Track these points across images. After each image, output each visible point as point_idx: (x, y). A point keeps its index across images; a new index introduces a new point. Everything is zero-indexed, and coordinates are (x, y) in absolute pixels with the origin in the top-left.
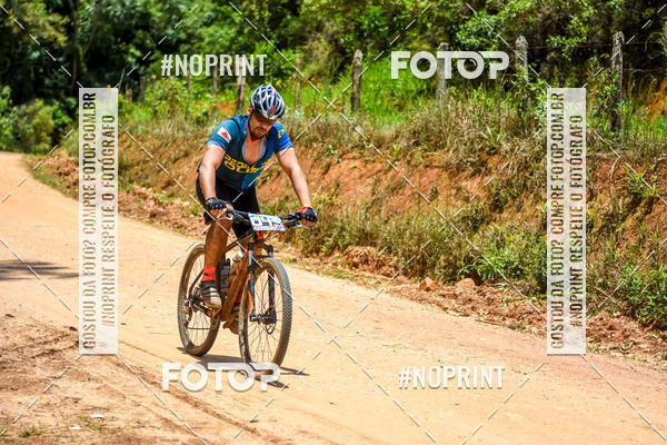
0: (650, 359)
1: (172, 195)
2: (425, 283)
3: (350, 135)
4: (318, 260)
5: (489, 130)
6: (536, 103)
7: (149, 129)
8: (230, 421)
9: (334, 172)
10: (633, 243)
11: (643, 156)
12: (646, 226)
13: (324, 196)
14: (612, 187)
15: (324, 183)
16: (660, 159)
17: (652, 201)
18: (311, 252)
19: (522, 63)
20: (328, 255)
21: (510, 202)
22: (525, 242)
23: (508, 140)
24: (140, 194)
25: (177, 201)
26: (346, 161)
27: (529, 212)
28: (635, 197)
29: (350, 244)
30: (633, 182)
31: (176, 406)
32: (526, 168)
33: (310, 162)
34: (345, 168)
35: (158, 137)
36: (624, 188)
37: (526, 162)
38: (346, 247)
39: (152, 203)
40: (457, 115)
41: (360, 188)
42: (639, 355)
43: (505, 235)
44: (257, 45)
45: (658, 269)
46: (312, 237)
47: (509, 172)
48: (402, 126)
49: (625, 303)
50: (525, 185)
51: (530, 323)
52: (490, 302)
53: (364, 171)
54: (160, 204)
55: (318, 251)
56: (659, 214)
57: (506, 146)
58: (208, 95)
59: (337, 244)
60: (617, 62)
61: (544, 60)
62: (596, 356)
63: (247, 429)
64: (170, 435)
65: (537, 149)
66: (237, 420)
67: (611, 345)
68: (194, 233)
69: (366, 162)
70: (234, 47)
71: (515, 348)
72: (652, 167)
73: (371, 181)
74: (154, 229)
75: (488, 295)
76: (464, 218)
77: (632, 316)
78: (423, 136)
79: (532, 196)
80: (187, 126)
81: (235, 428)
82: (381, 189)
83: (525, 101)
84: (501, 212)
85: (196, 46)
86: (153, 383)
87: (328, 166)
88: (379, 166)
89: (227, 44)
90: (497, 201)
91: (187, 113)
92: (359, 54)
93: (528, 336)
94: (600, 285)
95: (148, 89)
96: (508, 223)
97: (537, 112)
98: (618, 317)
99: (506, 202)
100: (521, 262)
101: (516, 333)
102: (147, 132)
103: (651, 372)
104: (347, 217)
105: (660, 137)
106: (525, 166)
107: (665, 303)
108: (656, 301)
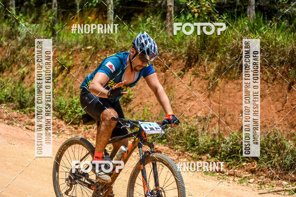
0: (69, 137)
6: (19, 24)
10: (61, 86)
11: (66, 48)
12: (67, 79)
16: (74, 49)
17: (70, 68)
19: (13, 7)
21: (7, 68)
22: (13, 86)
23: (6, 41)
27: (15, 73)
28: (62, 66)
30: (62, 59)
36: (58, 62)
37: (14, 51)
42: (64, 136)
43: (5, 83)
45: (72, 98)
47: (7, 55)
49: (58, 113)
50: (14, 61)
51: (16, 122)
57: (5, 44)
60: (55, 7)
61: (22, 5)
65: (19, 45)
71: (10, 133)
72: (70, 53)
77: (61, 119)
79: (17, 66)
83: (14, 23)
84: (3, 73)
90: (1, 68)
93: (15, 128)
96: (6, 78)
97: (19, 28)
98: (55, 119)
99: (5, 68)
100: (12, 95)
101: (10, 126)
105: (74, 39)
106: (13, 52)
107: (76, 113)
108: (72, 112)
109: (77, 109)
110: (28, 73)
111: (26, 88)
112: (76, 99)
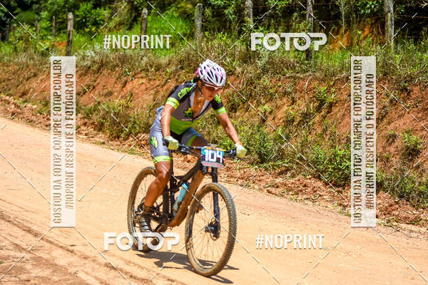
0: (330, 205)
1: (25, 101)
2: (187, 157)
3: (140, 62)
4: (119, 143)
5: (228, 60)
7: (12, 59)
8: (57, 245)
9: (129, 87)
10: (319, 131)
11: (326, 76)
12: (327, 121)
13: (123, 102)
14: (306, 96)
15: (123, 94)
16: (336, 78)
17: (331, 105)
18: (115, 138)
19: (249, 17)
20: (126, 139)
21: (241, 106)
22: (251, 131)
23: (240, 67)
24: (5, 100)
25: (29, 105)
26: (137, 80)
27: (253, 112)
28: (321, 102)
29: (139, 132)
30: (320, 93)
31: (23, 235)
32: (252, 84)
33: (114, 80)
34: (136, 84)
35: (17, 64)
36: (314, 97)
37: (252, 80)
38: (136, 134)
39: (13, 106)
40: (208, 50)
41: (146, 97)
42: (323, 203)
43: (238, 127)
44: (81, 5)
45: (335, 148)
46: (115, 128)
47: (241, 86)
48: (172, 57)
49: (314, 170)
50: (251, 95)
51: (254, 183)
52: (228, 169)
53: (148, 85)
54: (18, 107)
55: (118, 137)
56: (336, 113)
57: (239, 70)
58: (49, 37)
59: (131, 133)
60: (310, 17)
61: (265, 15)
62: (295, 204)
63: (68, 250)
64: (18, 254)
65: (258, 72)
66: (61, 245)
67: (305, 196)
68: (39, 125)
69: (150, 80)
70: (67, 6)
71: (243, 199)
72: (332, 83)
73: (152, 92)
74: (14, 123)
75: (227, 165)
76: (212, 115)
77: (319, 178)
78: (186, 63)
79: (255, 101)
80: (35, 57)
81: (60, 249)
82: (159, 97)
84: (236, 112)
85: (43, 5)
86: (8, 221)
87: (126, 83)
88: (158, 82)
89: (63, 4)
90: (233, 104)
91: (36, 48)
92: (145, 11)
93: (252, 191)
94: (298, 158)
95: (12, 33)
96: (240, 119)
97: (259, 48)
98: (310, 179)
99: (239, 105)
100: (248, 144)
101: (244, 189)
102: (10, 61)
103: (330, 214)
104: (138, 115)
105: (337, 64)
106: (251, 82)
107: (340, 170)
108: (334, 169)
109: (341, 165)
110: (271, 113)
111: (268, 134)
112: (340, 150)
